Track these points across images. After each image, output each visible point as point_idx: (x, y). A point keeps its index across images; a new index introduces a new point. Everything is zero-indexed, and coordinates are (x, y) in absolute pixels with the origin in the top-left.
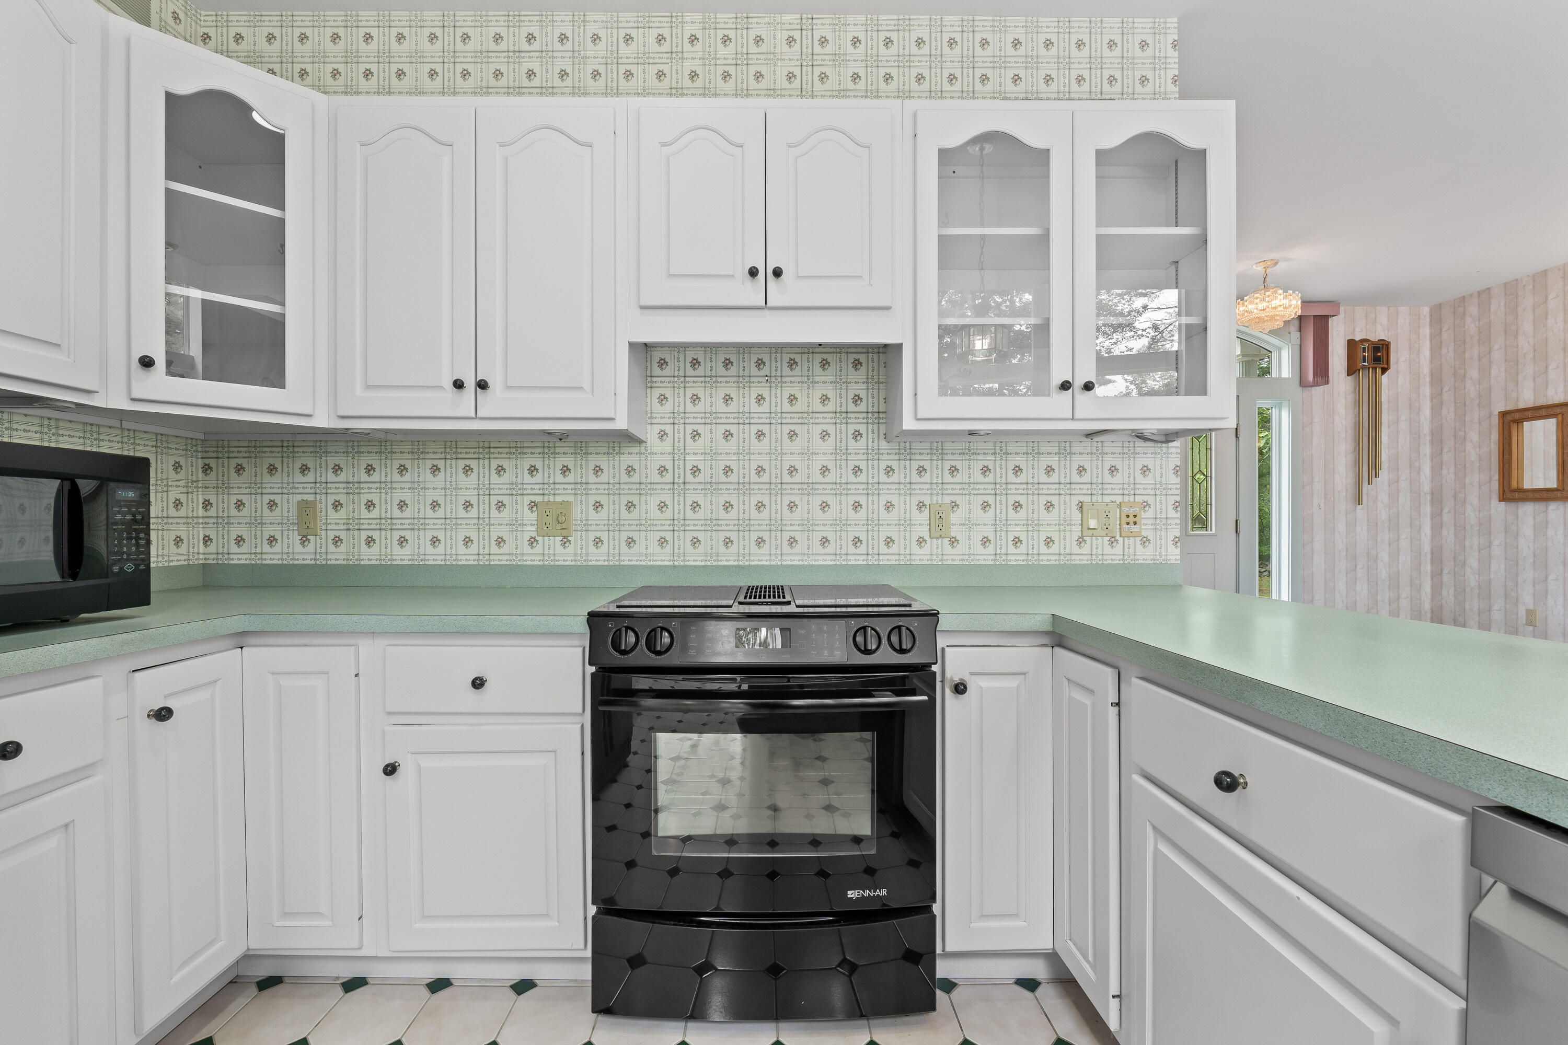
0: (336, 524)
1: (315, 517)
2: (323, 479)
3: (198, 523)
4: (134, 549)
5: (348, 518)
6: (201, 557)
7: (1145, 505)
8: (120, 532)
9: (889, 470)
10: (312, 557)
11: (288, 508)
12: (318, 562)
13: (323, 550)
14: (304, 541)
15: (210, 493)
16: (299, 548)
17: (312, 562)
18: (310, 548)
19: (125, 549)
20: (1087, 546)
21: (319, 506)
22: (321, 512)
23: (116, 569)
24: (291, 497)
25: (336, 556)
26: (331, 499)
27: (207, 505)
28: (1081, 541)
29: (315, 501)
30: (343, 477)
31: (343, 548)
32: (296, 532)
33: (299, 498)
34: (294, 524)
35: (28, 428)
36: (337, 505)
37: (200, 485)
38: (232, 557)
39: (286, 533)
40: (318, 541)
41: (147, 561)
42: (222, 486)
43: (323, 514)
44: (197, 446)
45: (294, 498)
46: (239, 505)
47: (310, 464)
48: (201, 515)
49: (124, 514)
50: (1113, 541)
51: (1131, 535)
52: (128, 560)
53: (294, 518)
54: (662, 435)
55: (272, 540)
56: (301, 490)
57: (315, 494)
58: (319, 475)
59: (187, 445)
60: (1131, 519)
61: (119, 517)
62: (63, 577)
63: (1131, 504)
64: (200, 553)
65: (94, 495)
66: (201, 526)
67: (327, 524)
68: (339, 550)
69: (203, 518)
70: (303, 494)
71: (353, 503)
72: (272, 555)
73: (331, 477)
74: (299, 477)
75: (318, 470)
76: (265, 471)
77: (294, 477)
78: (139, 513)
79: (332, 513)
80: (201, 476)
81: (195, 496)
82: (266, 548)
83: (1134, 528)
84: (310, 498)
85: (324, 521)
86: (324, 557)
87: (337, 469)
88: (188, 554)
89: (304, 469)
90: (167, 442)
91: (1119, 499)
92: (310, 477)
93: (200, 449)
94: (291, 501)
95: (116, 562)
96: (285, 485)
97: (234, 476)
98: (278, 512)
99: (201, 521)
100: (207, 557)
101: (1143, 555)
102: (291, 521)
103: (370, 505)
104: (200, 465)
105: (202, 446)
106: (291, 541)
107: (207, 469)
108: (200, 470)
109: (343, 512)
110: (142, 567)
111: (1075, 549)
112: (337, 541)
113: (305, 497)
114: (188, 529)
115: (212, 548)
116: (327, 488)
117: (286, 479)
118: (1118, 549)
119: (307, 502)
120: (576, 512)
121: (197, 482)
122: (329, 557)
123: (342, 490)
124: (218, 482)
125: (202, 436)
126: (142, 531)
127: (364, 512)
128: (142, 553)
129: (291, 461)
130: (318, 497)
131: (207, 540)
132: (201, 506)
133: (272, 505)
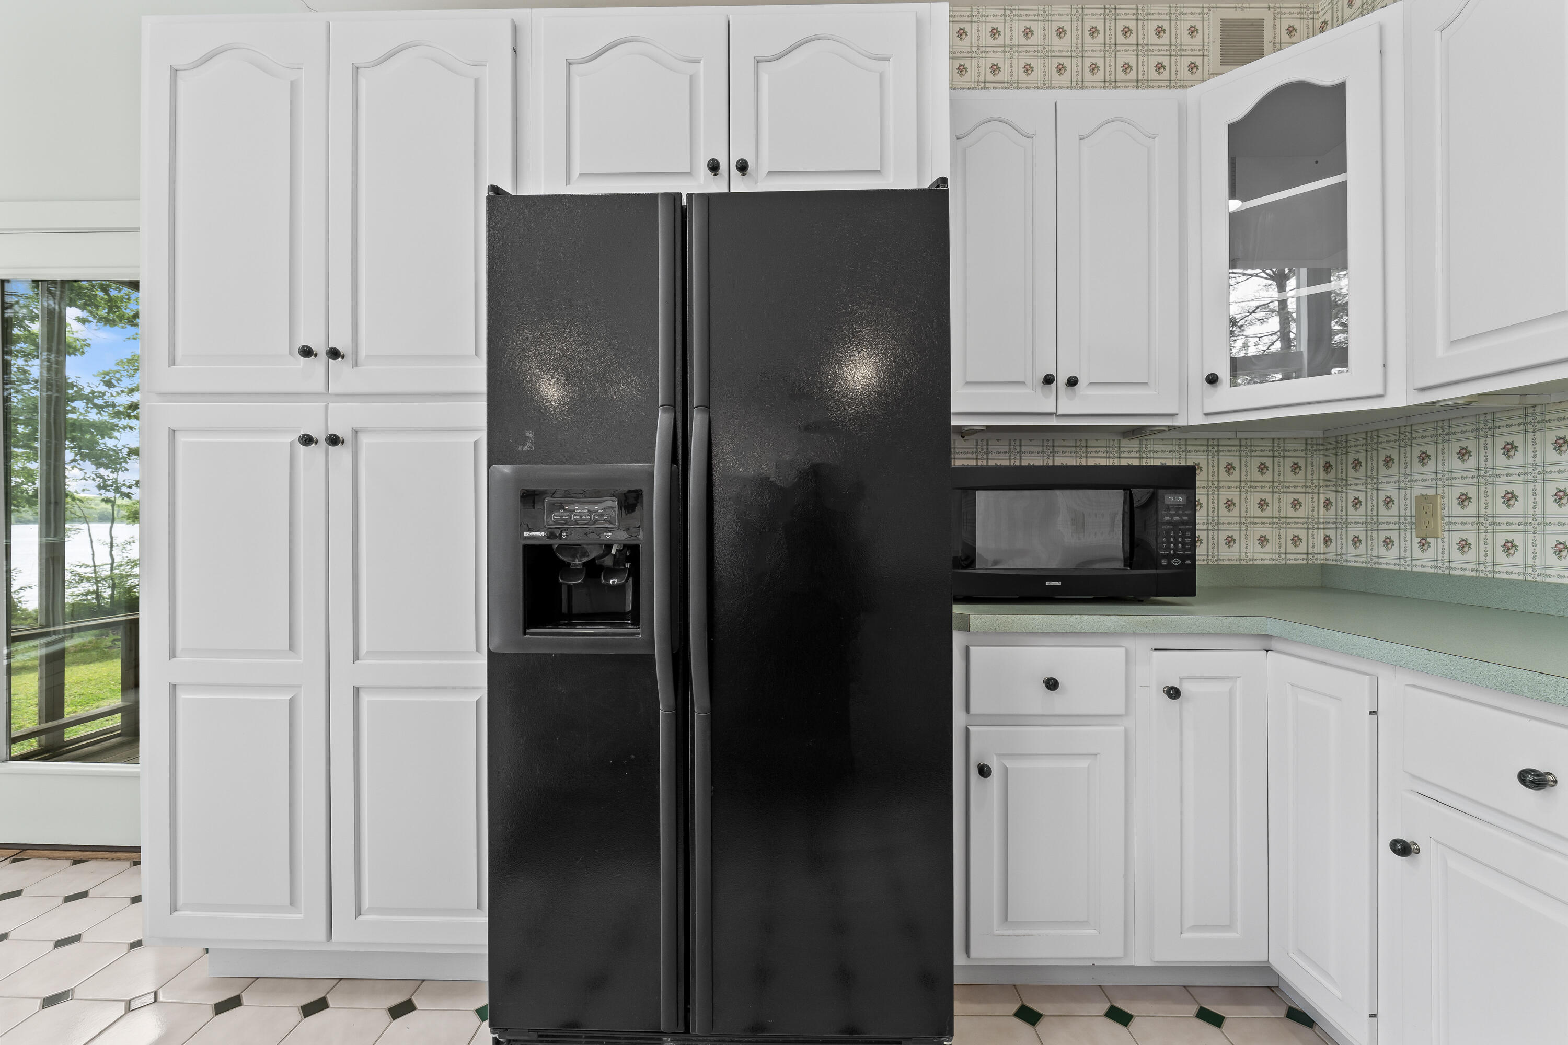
0: (1462, 523)
1: (1435, 515)
2: (1446, 468)
3: (1320, 523)
4: (1180, 546)
5: (1478, 516)
6: (1322, 557)
8: (1168, 532)
10: (1433, 564)
11: (1405, 506)
12: (1440, 571)
13: (1446, 557)
14: (1424, 544)
15: (1330, 492)
16: (1417, 553)
17: (1433, 570)
18: (1430, 553)
19: (1172, 546)
21: (1440, 501)
22: (1443, 509)
23: (1164, 562)
24: (1408, 491)
26: (1456, 493)
27: (1327, 504)
29: (1436, 495)
30: (1471, 462)
31: (1471, 555)
32: (1414, 533)
33: (1417, 492)
34: (1412, 523)
35: (1164, 449)
36: (1464, 500)
37: (1321, 484)
38: (1349, 558)
39: (1403, 533)
40: (1440, 545)
41: (1193, 557)
42: (1341, 484)
43: (1446, 512)
44: (1318, 444)
45: (1412, 493)
46: (1357, 503)
47: (1431, 450)
48: (1322, 514)
49: (1172, 516)
52: (1176, 555)
53: (1412, 517)
55: (1388, 542)
56: (1420, 483)
57: (1437, 486)
58: (1440, 462)
59: (1306, 445)
61: (1167, 518)
62: (1125, 566)
64: (1322, 553)
66: (1322, 525)
67: (1450, 523)
68: (1466, 557)
69: (1324, 517)
70: (1422, 487)
71: (1486, 496)
72: (1388, 559)
73: (1456, 464)
74: (1418, 468)
75: (1440, 457)
76: (1381, 463)
77: (1412, 469)
78: (1186, 515)
79: (1457, 510)
80: (1322, 474)
81: (1315, 496)
82: (1382, 551)
84: (1430, 492)
85: (1447, 520)
86: (1447, 565)
87: (1464, 453)
88: (1307, 554)
89: (1424, 458)
90: (1285, 445)
92: (1431, 466)
93: (1321, 448)
94: (1408, 497)
95: (1164, 557)
96: (1403, 478)
97: (1351, 472)
98: (1394, 510)
99: (1322, 520)
100: (1328, 557)
102: (1409, 520)
103: (1510, 498)
104: (1322, 463)
105: (1324, 444)
106: (1408, 543)
107: (1328, 467)
108: (1322, 469)
109: (1471, 509)
110: (1188, 562)
112: (1464, 545)
113: (1424, 492)
114: (1307, 529)
115: (1332, 548)
116: (1451, 478)
117: (1403, 471)
119: (1425, 497)
121: (1318, 481)
122: (1453, 565)
123: (1470, 481)
124: (1337, 480)
125: (1321, 434)
126: (1188, 530)
127: (1501, 508)
128: (1189, 550)
129: (1408, 449)
130: (1440, 490)
131: (1327, 540)
132: (1322, 505)
133: (1389, 501)
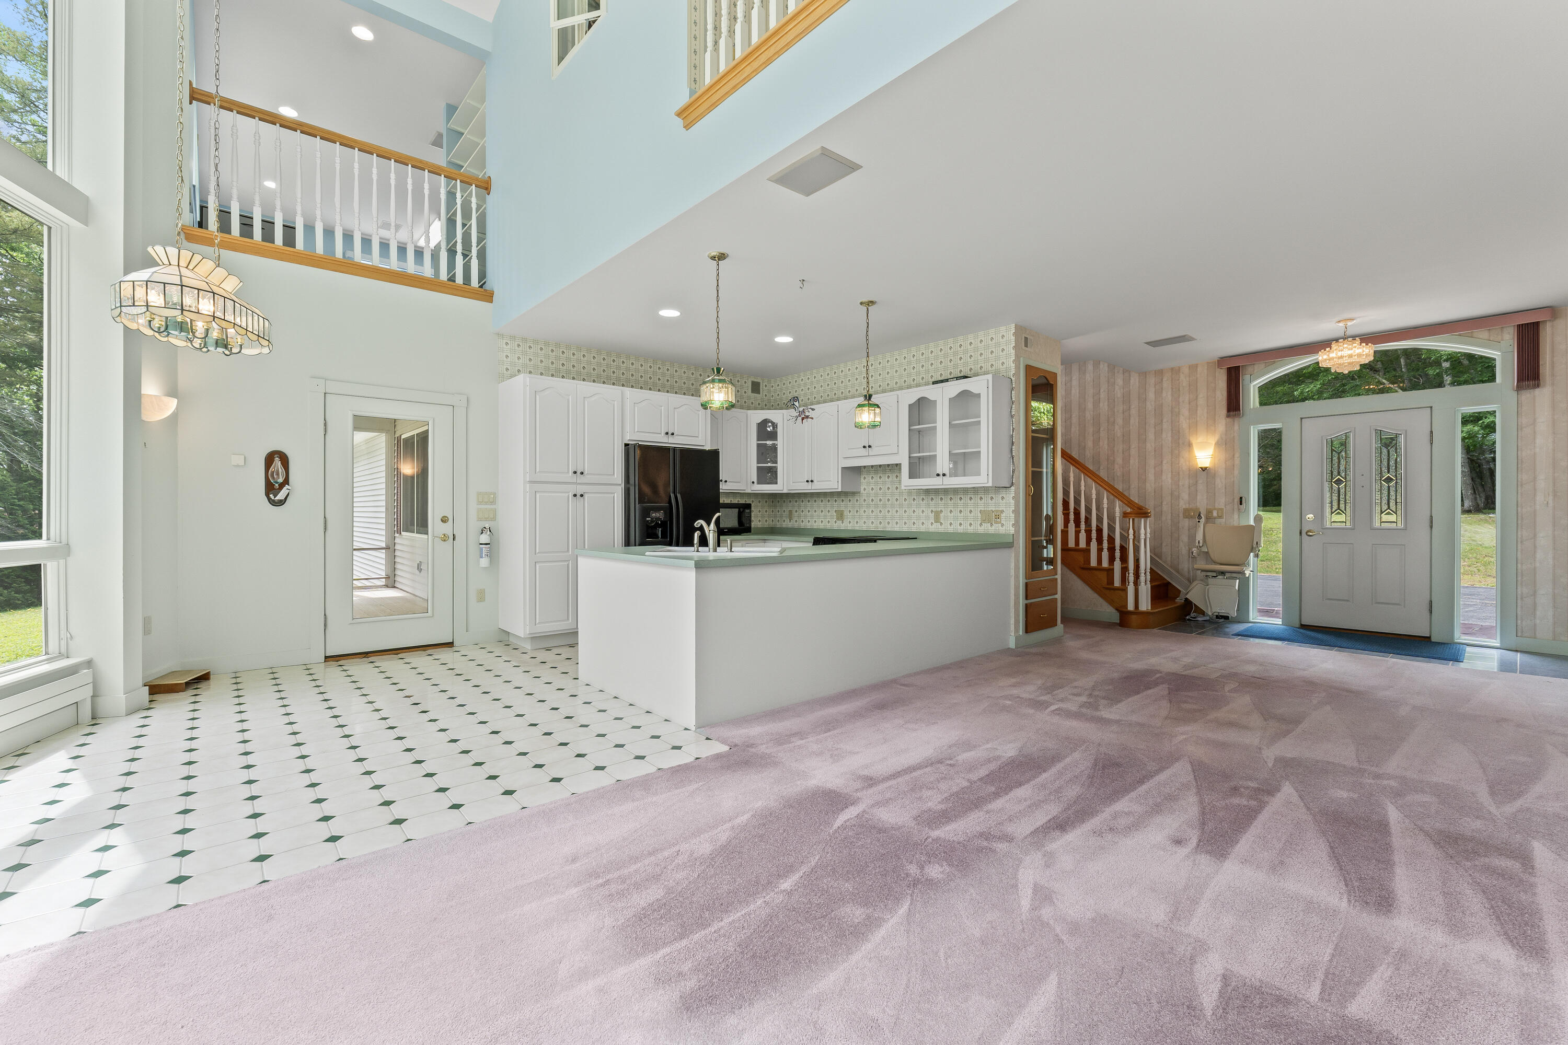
7: (1002, 511)
9: (923, 499)
11: (787, 513)
14: (790, 521)
20: (983, 527)
25: (796, 525)
28: (981, 525)
48: (771, 515)
50: (992, 525)
51: (996, 523)
54: (865, 489)
60: (997, 517)
63: (997, 511)
65: (743, 511)
82: (783, 523)
83: (999, 520)
91: (994, 509)
100: (773, 525)
101: (1002, 530)
111: (979, 527)
115: (774, 523)
118: (993, 528)
120: (845, 514)
131: (773, 521)
